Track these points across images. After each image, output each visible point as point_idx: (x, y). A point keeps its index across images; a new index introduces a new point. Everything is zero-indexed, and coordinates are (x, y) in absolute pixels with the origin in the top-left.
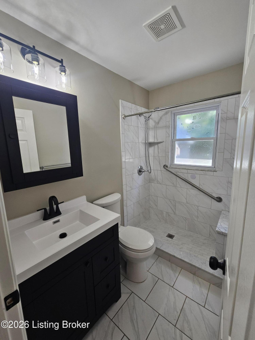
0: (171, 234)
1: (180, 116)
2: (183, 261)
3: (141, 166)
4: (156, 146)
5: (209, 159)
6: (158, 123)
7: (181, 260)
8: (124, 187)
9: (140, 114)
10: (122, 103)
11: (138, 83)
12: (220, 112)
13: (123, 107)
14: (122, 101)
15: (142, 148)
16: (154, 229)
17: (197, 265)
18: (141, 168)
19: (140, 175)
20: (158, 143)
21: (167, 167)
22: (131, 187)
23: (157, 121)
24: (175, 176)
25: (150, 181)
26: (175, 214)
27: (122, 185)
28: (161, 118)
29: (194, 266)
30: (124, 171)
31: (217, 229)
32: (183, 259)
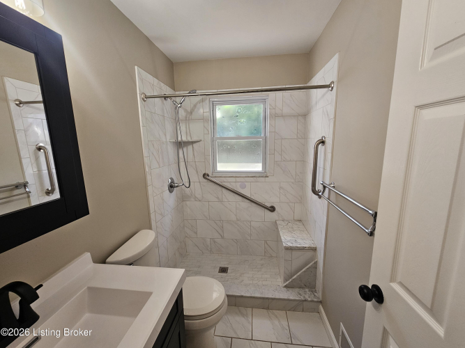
0: (223, 266)
1: (220, 106)
2: (254, 297)
3: (171, 179)
4: (190, 147)
5: (258, 162)
6: (191, 113)
7: (251, 297)
8: (152, 216)
9: (165, 98)
10: (139, 73)
11: (159, 45)
12: (268, 107)
13: (141, 79)
14: (140, 69)
15: (171, 150)
16: (199, 267)
17: (271, 296)
18: (173, 181)
19: (171, 192)
20: (193, 143)
21: (208, 175)
22: (161, 214)
23: (189, 110)
24: (220, 188)
25: (183, 199)
26: (222, 237)
27: (149, 214)
28: (195, 106)
29: (267, 298)
30: (150, 189)
31: (284, 245)
32: (253, 295)
